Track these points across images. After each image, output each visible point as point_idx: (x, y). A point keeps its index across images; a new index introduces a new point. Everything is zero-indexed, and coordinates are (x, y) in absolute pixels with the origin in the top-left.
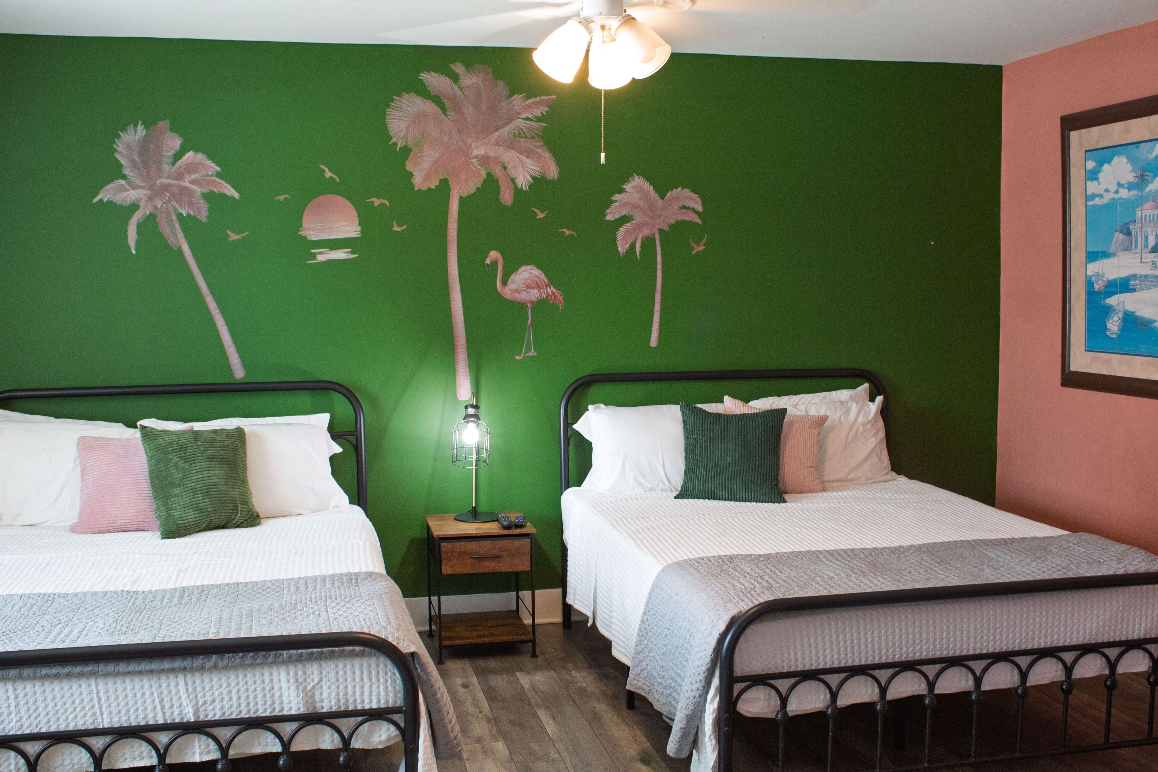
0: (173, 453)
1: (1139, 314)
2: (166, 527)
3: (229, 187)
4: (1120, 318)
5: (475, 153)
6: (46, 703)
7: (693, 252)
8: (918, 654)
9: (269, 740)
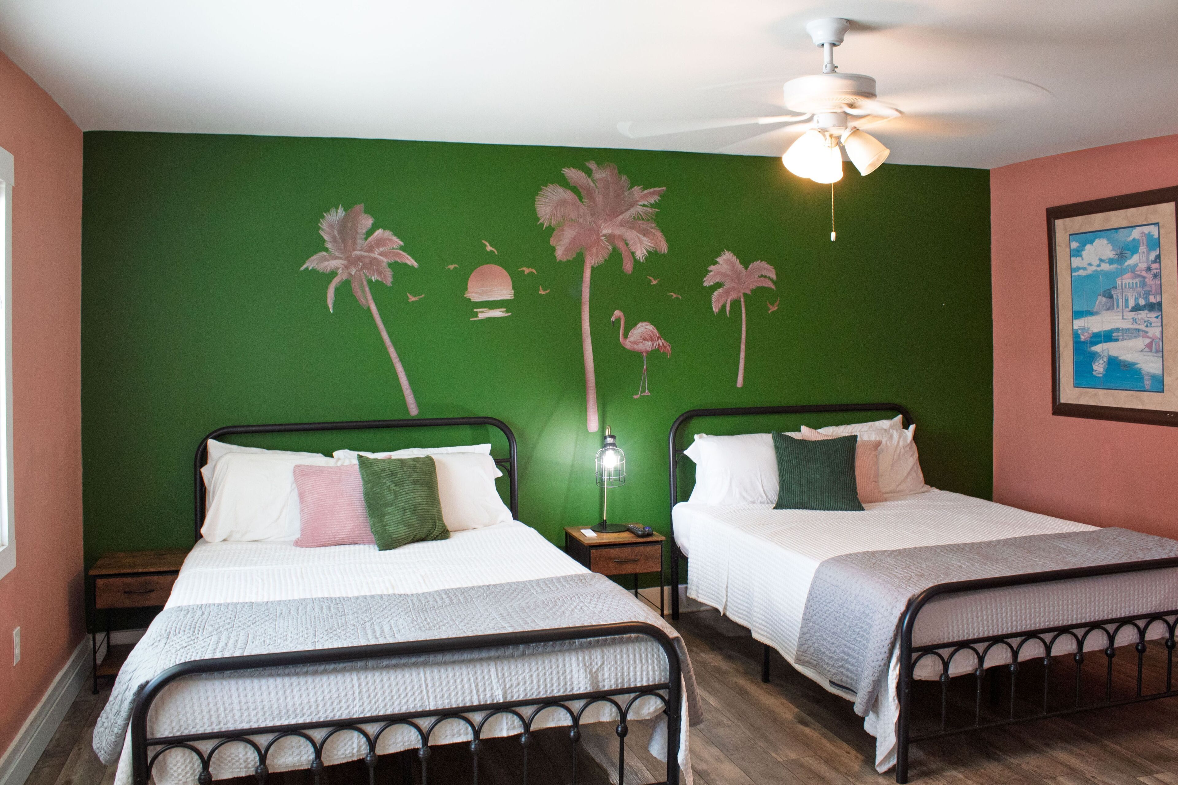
0: (386, 478)
1: (1122, 358)
2: (382, 541)
3: (410, 258)
4: (1105, 362)
5: (604, 232)
6: (383, 690)
7: (769, 312)
8: (1038, 625)
9: (562, 715)
